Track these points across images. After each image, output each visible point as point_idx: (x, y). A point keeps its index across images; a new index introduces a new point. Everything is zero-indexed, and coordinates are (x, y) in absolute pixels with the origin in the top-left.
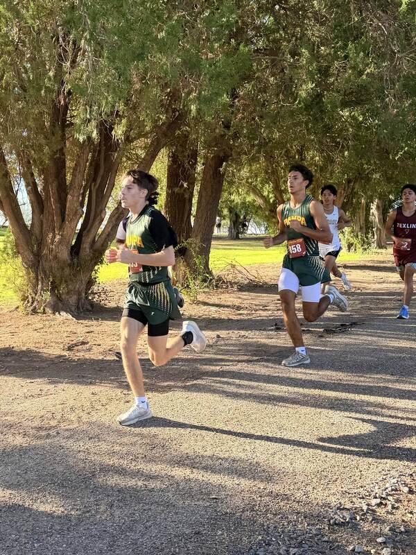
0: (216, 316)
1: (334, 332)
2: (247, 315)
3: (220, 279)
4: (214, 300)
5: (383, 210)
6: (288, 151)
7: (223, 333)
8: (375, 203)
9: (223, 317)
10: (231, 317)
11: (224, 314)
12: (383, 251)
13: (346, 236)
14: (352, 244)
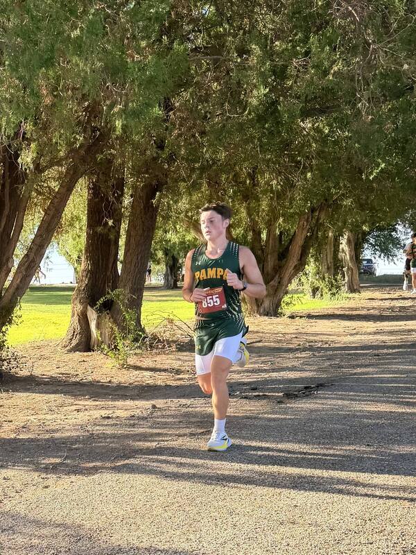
0: (151, 382)
1: (296, 396)
2: (189, 379)
3: (155, 337)
4: (148, 363)
5: (356, 245)
6: (236, 176)
7: (160, 403)
8: (346, 237)
9: (159, 383)
10: (169, 383)
11: (161, 379)
12: (356, 295)
13: (310, 278)
14: (317, 289)
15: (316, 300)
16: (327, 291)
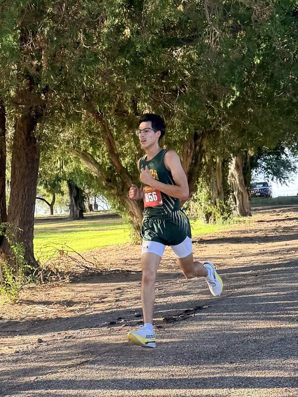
10: (60, 315)
12: (247, 218)
14: (210, 214)
15: (210, 224)
16: (219, 215)
